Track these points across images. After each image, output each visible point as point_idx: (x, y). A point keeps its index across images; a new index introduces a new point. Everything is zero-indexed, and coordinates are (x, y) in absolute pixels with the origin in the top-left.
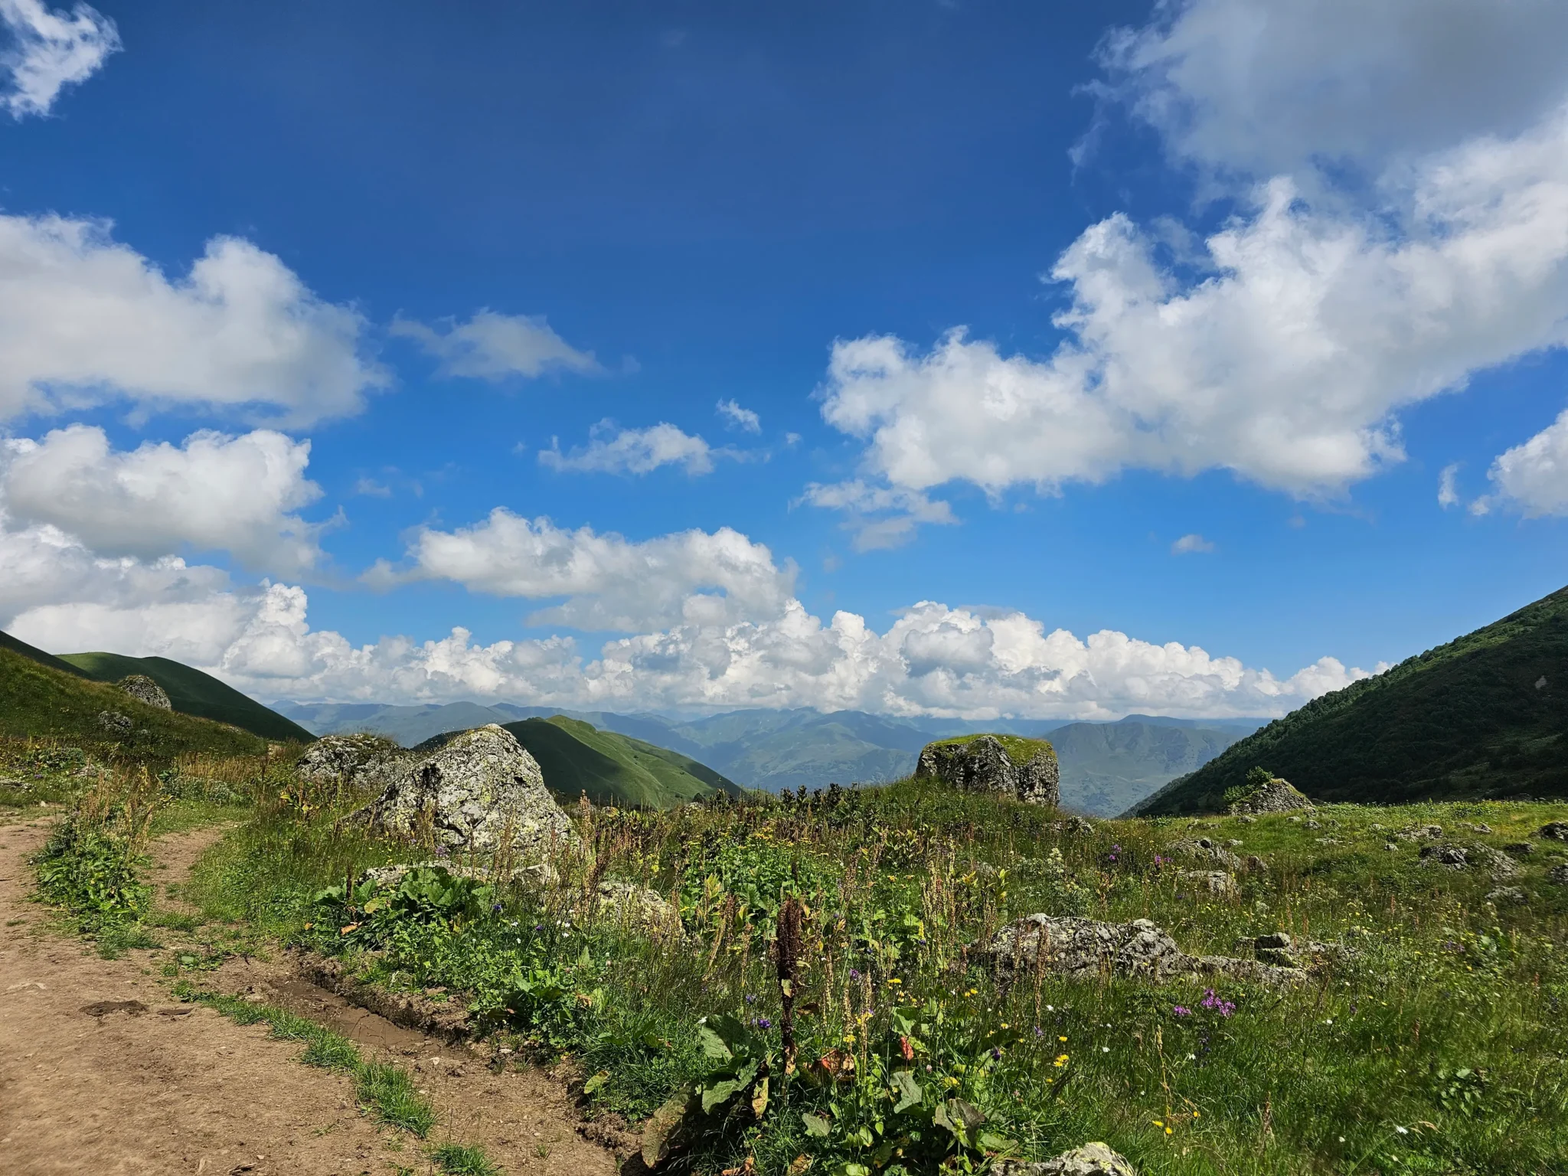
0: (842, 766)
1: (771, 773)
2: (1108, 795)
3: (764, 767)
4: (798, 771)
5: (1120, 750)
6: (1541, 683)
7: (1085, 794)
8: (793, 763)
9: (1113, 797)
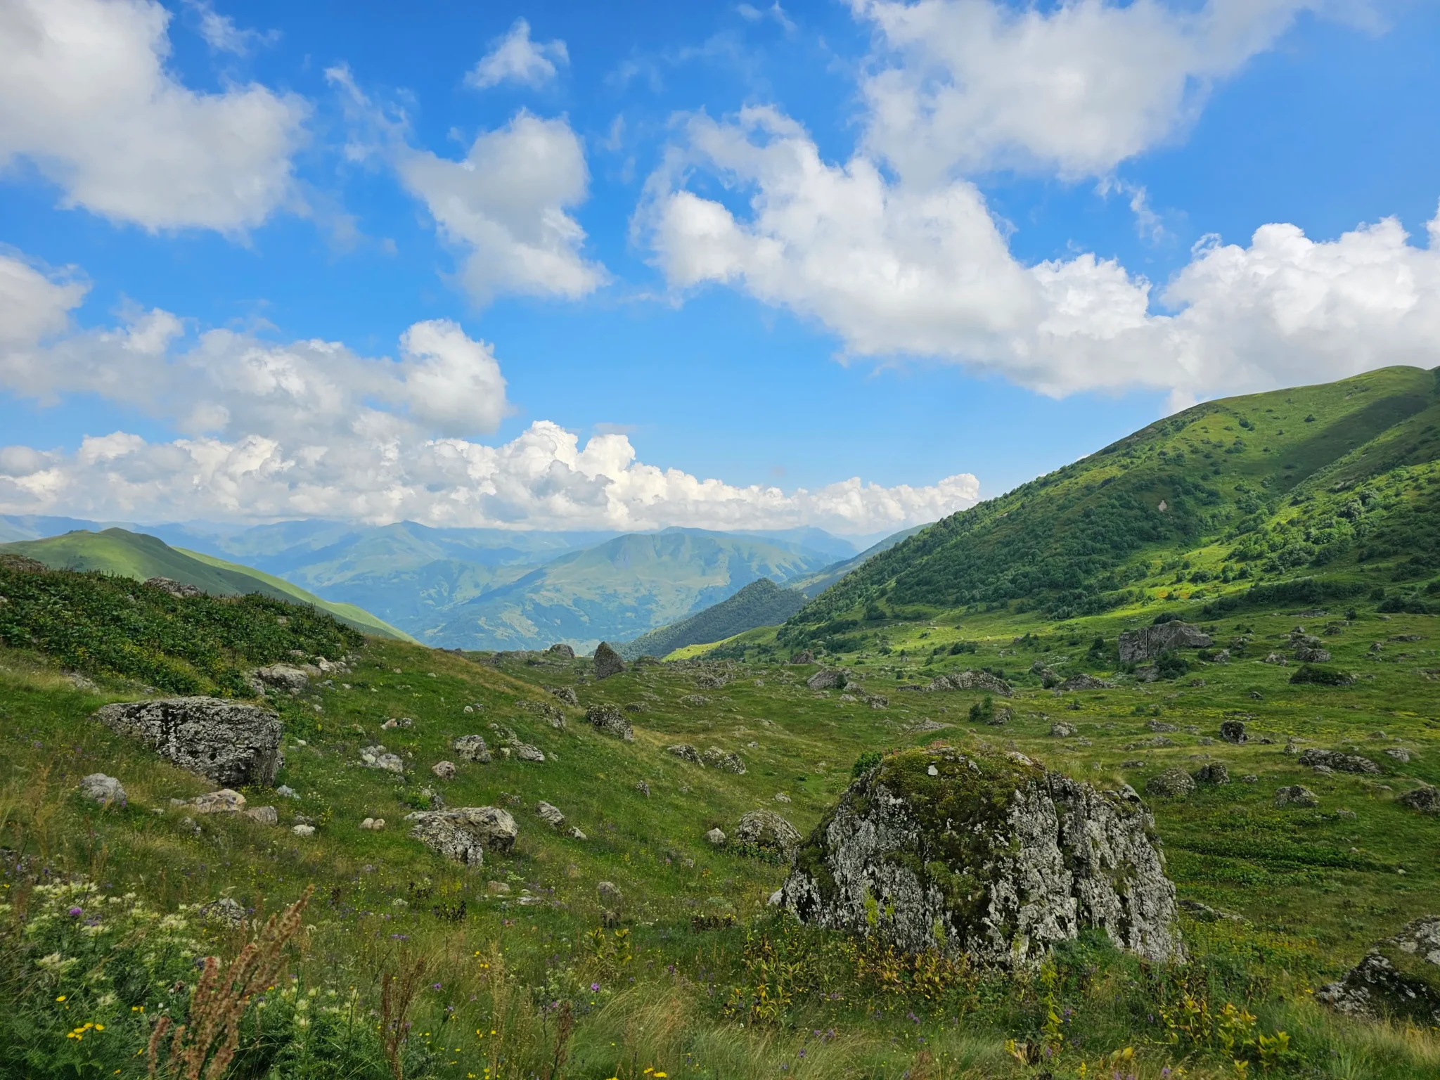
0: (404, 576)
1: (326, 584)
2: (655, 596)
3: (317, 578)
4: (357, 582)
5: (666, 558)
6: (1162, 507)
7: (636, 595)
8: (349, 574)
9: (660, 597)
